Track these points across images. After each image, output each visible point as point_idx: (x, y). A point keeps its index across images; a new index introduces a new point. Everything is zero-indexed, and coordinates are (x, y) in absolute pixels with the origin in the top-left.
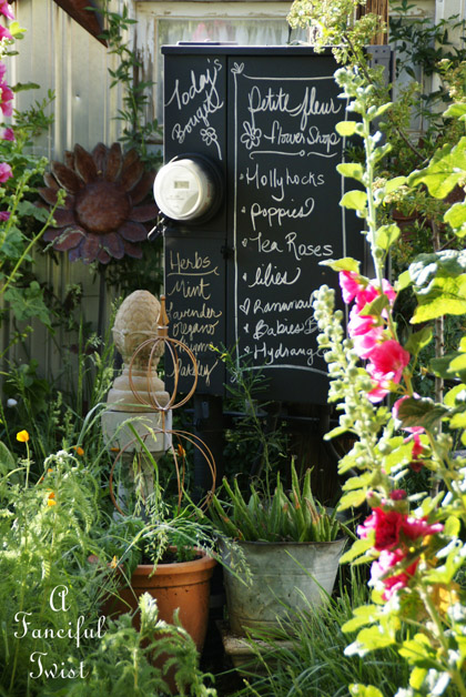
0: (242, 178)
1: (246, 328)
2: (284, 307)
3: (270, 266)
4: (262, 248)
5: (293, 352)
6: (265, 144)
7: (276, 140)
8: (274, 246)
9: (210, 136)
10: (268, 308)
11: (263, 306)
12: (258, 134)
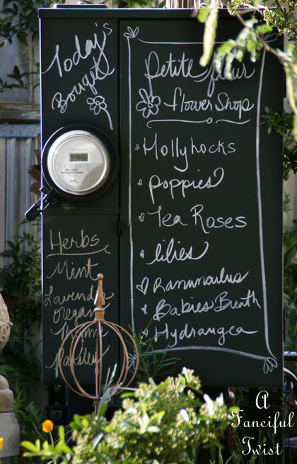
0: (138, 148)
1: (144, 309)
2: (190, 284)
3: (172, 240)
4: (162, 222)
5: (201, 332)
6: (165, 112)
7: (178, 107)
8: (177, 219)
9: (98, 104)
10: (170, 286)
11: (164, 284)
12: (156, 101)
